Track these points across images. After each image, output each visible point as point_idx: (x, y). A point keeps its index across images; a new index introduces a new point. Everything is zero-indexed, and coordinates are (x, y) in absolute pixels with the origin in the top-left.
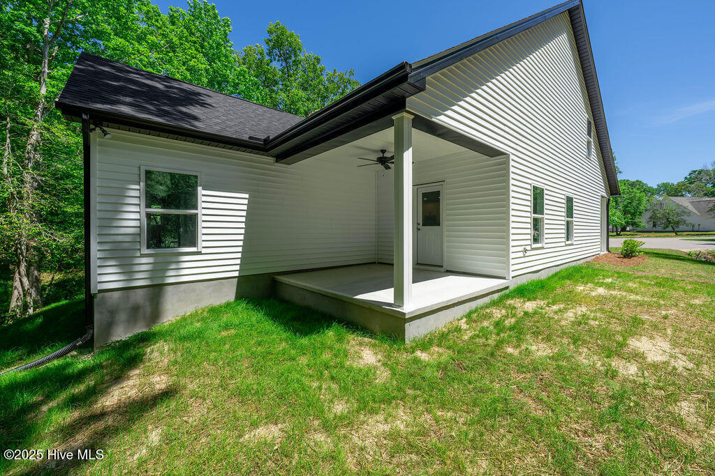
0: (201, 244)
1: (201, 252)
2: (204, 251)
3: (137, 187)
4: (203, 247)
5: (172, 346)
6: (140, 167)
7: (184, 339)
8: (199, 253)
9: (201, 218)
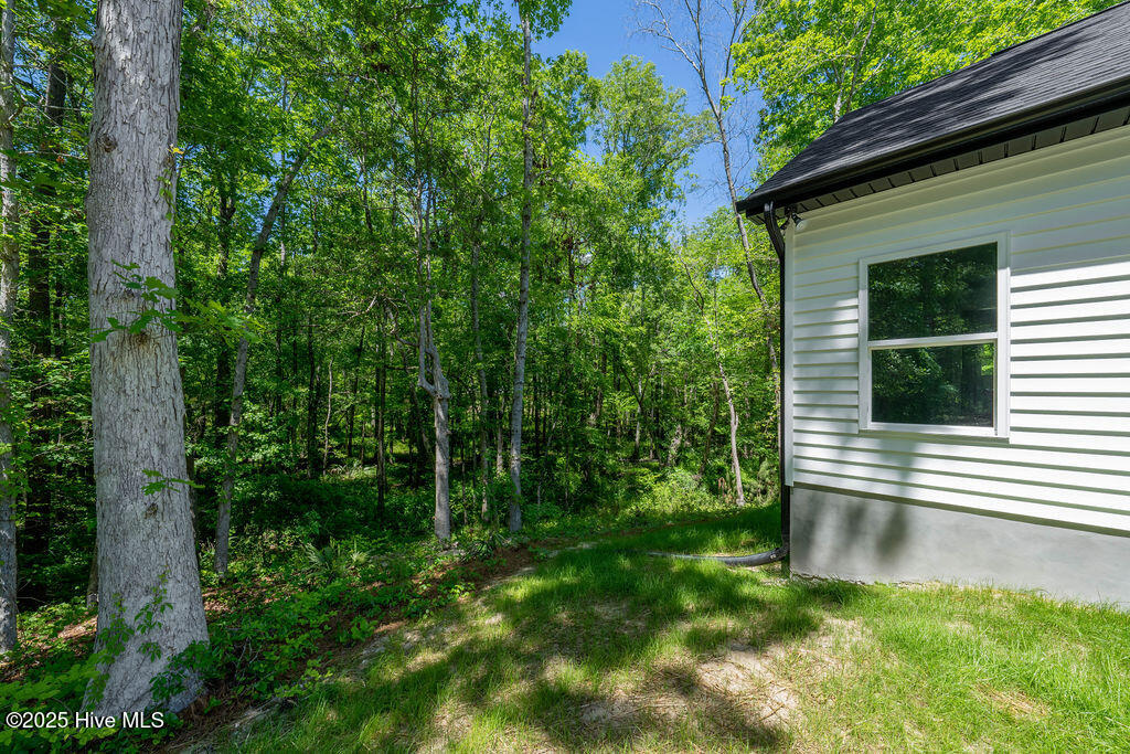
0: (1005, 419)
1: (1006, 440)
2: (1015, 438)
3: (853, 302)
4: (1013, 429)
5: (867, 643)
6: (858, 263)
7: (899, 643)
8: (1003, 443)
9: (1004, 352)
